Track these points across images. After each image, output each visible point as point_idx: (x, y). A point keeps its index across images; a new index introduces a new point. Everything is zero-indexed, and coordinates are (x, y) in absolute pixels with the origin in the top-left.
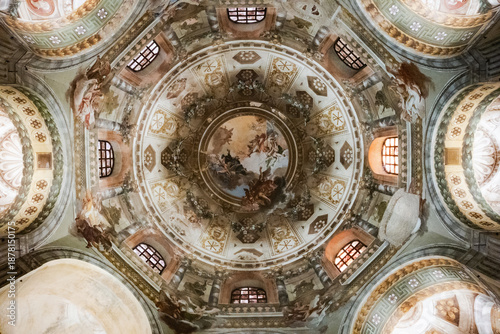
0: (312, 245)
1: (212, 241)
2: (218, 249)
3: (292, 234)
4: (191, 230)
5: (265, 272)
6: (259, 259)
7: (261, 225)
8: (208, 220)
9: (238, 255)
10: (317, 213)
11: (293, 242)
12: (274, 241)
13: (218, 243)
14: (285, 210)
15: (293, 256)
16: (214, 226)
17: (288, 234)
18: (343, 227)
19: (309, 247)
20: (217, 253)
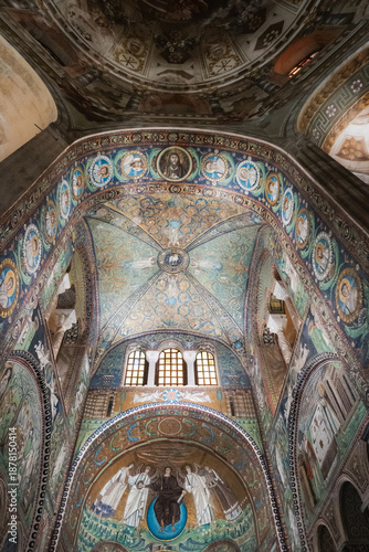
0: (259, 63)
1: (128, 56)
2: (136, 66)
3: (233, 53)
4: (100, 37)
5: (197, 94)
6: (188, 82)
7: (193, 40)
8: (122, 28)
9: (162, 76)
10: (271, 21)
11: (233, 62)
12: (208, 62)
13: (136, 60)
14: (226, 19)
15: (233, 77)
16: (131, 36)
17: (227, 53)
18: (303, 32)
19: (253, 66)
20: (136, 71)
